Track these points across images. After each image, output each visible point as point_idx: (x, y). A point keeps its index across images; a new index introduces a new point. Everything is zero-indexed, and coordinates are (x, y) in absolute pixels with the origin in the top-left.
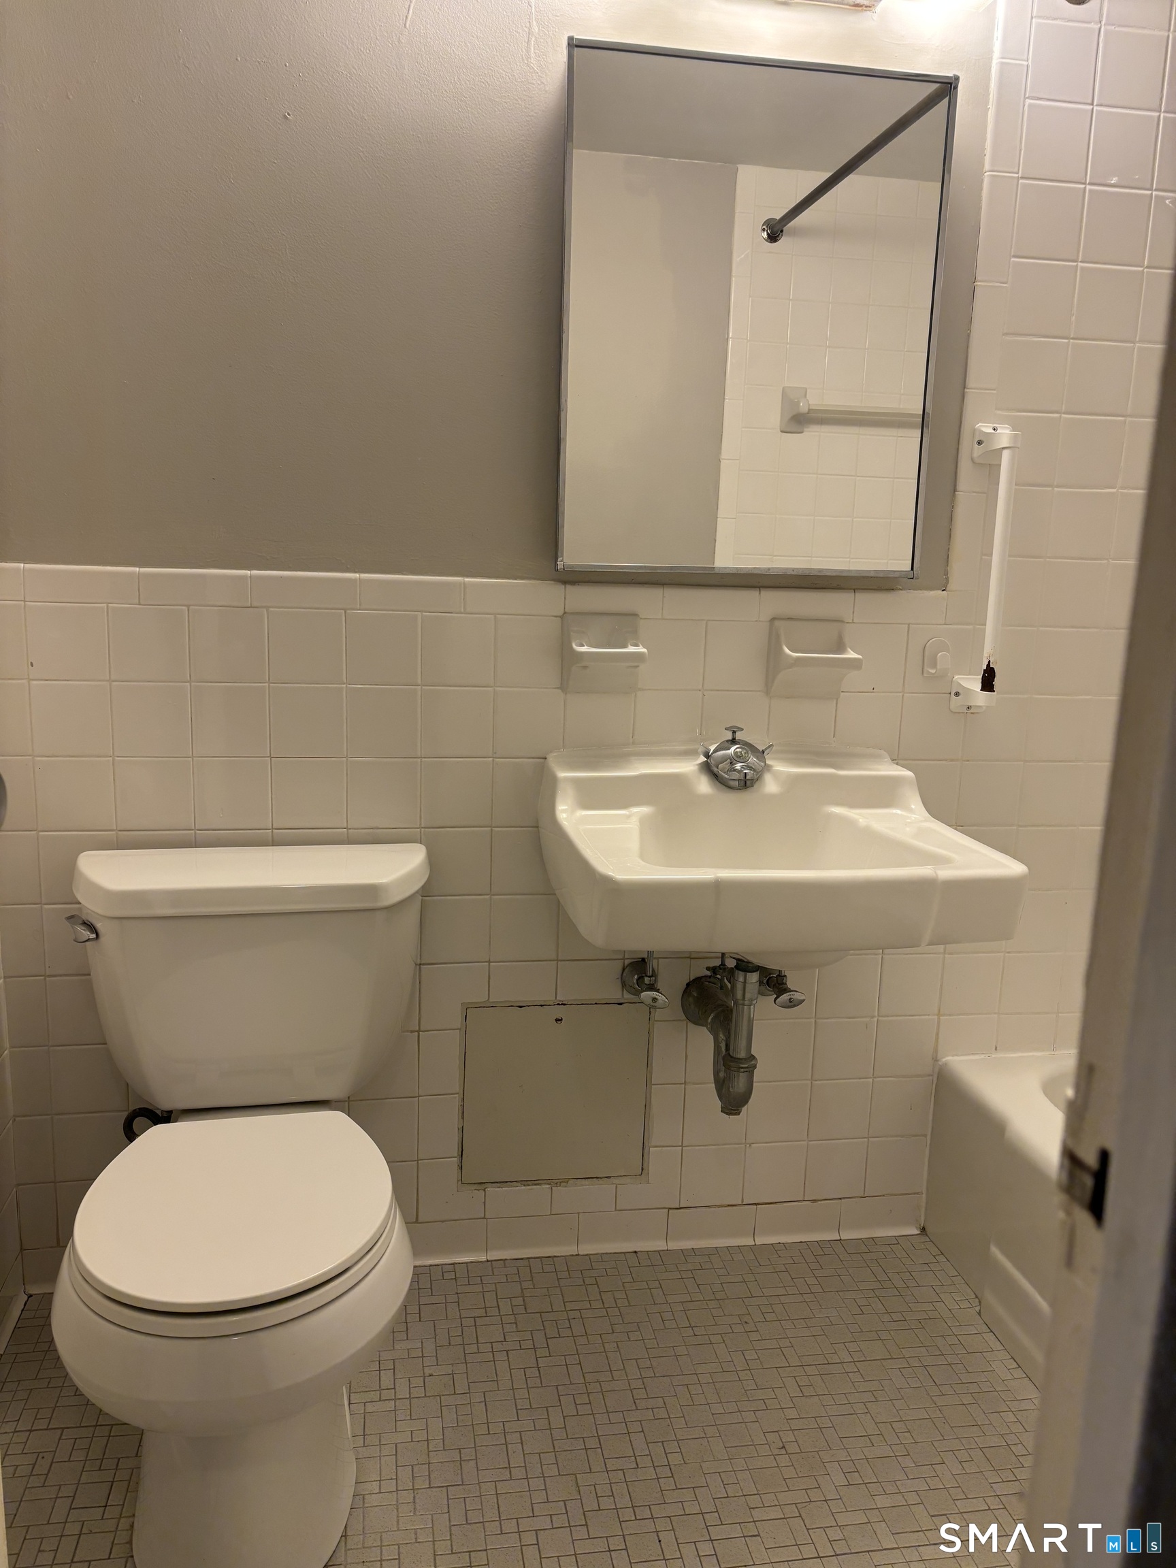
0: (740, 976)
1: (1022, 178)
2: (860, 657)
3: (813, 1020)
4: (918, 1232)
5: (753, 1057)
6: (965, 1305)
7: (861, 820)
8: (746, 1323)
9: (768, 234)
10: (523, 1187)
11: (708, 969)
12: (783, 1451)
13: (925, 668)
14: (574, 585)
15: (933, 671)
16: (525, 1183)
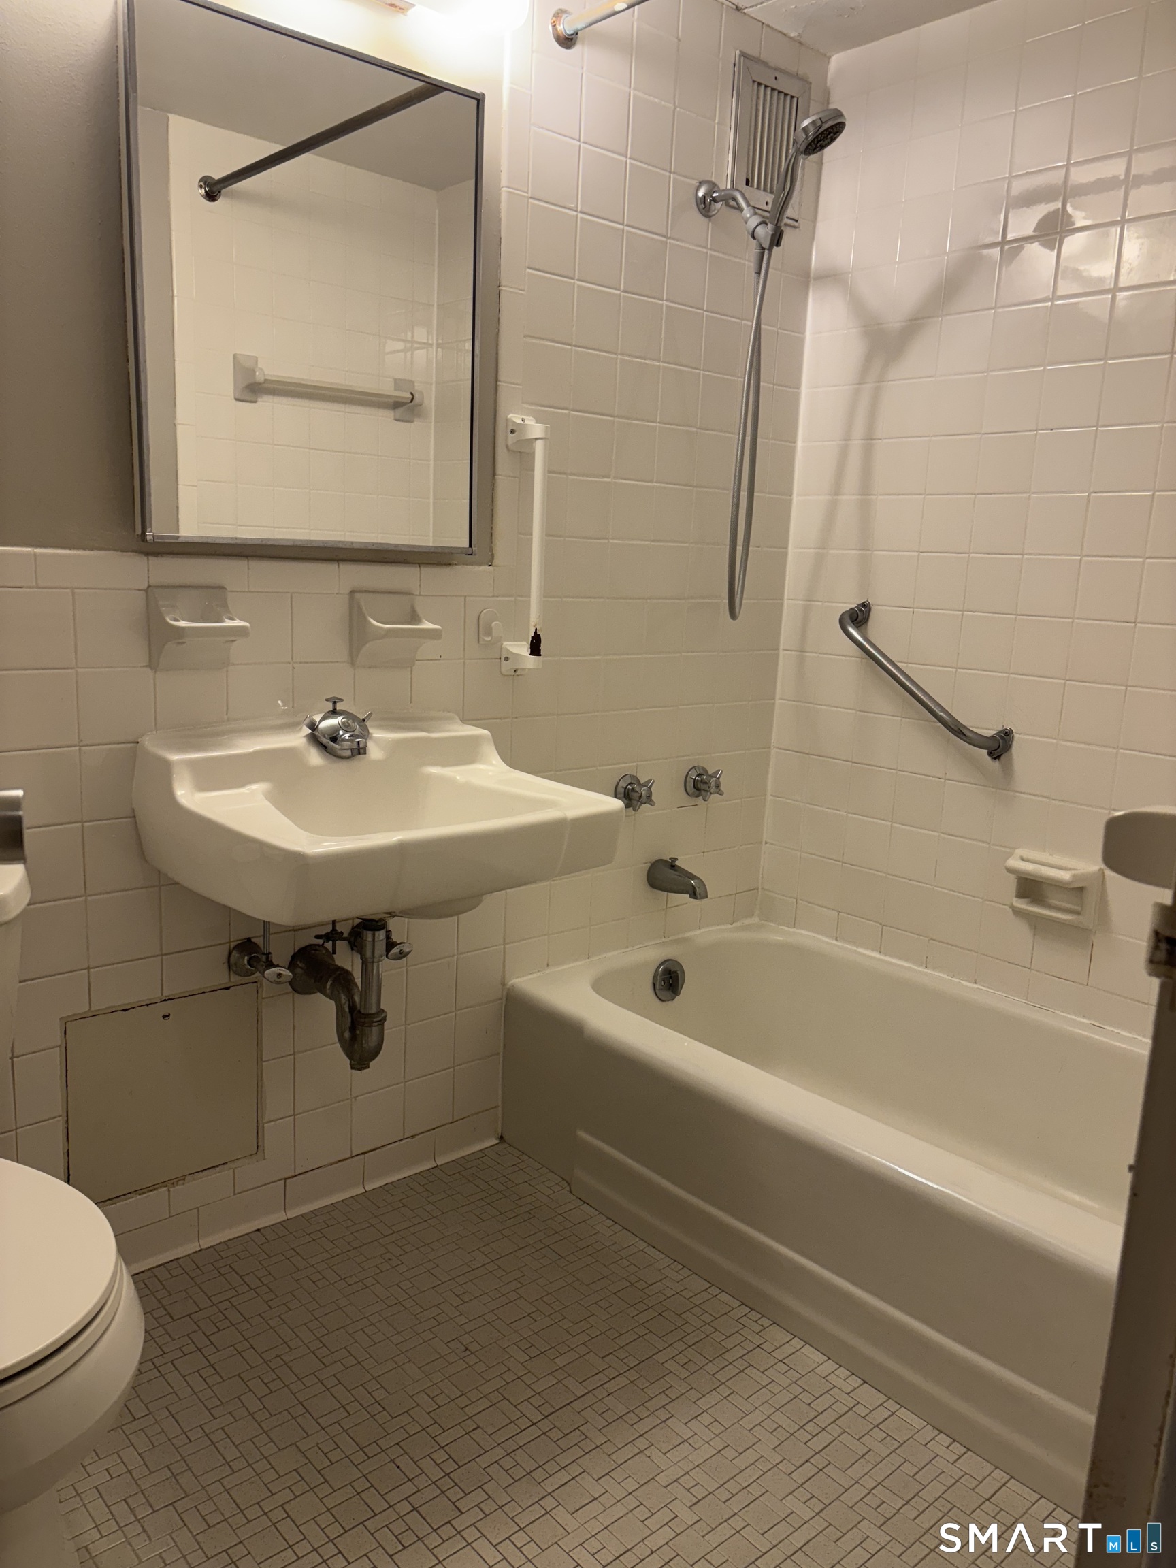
0: (369, 935)
1: (531, 198)
2: (439, 627)
3: (405, 969)
4: (497, 1141)
5: (383, 1011)
6: (557, 1188)
7: (458, 777)
8: (390, 1259)
9: (206, 191)
10: (139, 1197)
11: (317, 937)
12: (468, 1353)
13: (481, 636)
14: (157, 556)
15: (488, 639)
16: (141, 1192)
